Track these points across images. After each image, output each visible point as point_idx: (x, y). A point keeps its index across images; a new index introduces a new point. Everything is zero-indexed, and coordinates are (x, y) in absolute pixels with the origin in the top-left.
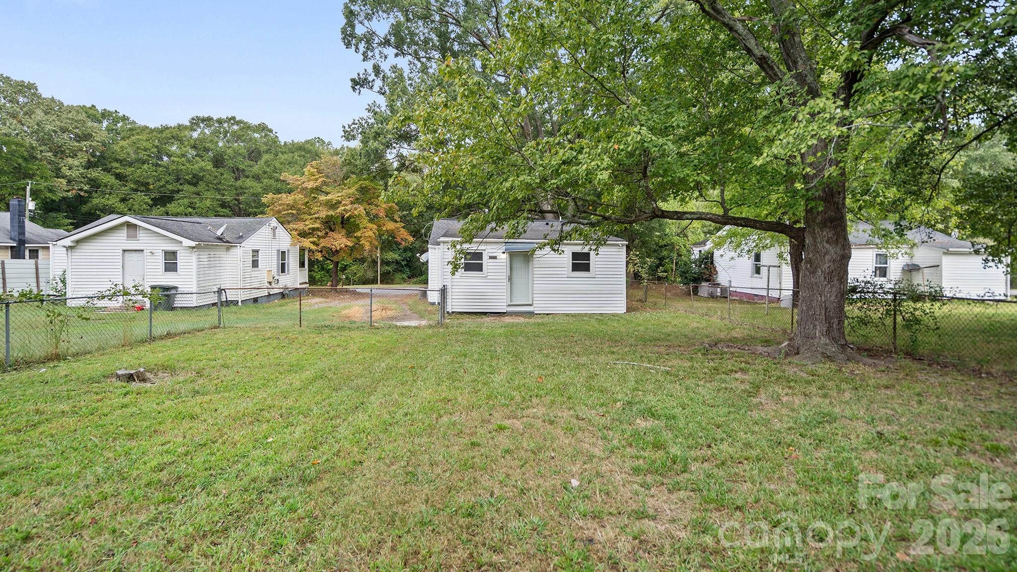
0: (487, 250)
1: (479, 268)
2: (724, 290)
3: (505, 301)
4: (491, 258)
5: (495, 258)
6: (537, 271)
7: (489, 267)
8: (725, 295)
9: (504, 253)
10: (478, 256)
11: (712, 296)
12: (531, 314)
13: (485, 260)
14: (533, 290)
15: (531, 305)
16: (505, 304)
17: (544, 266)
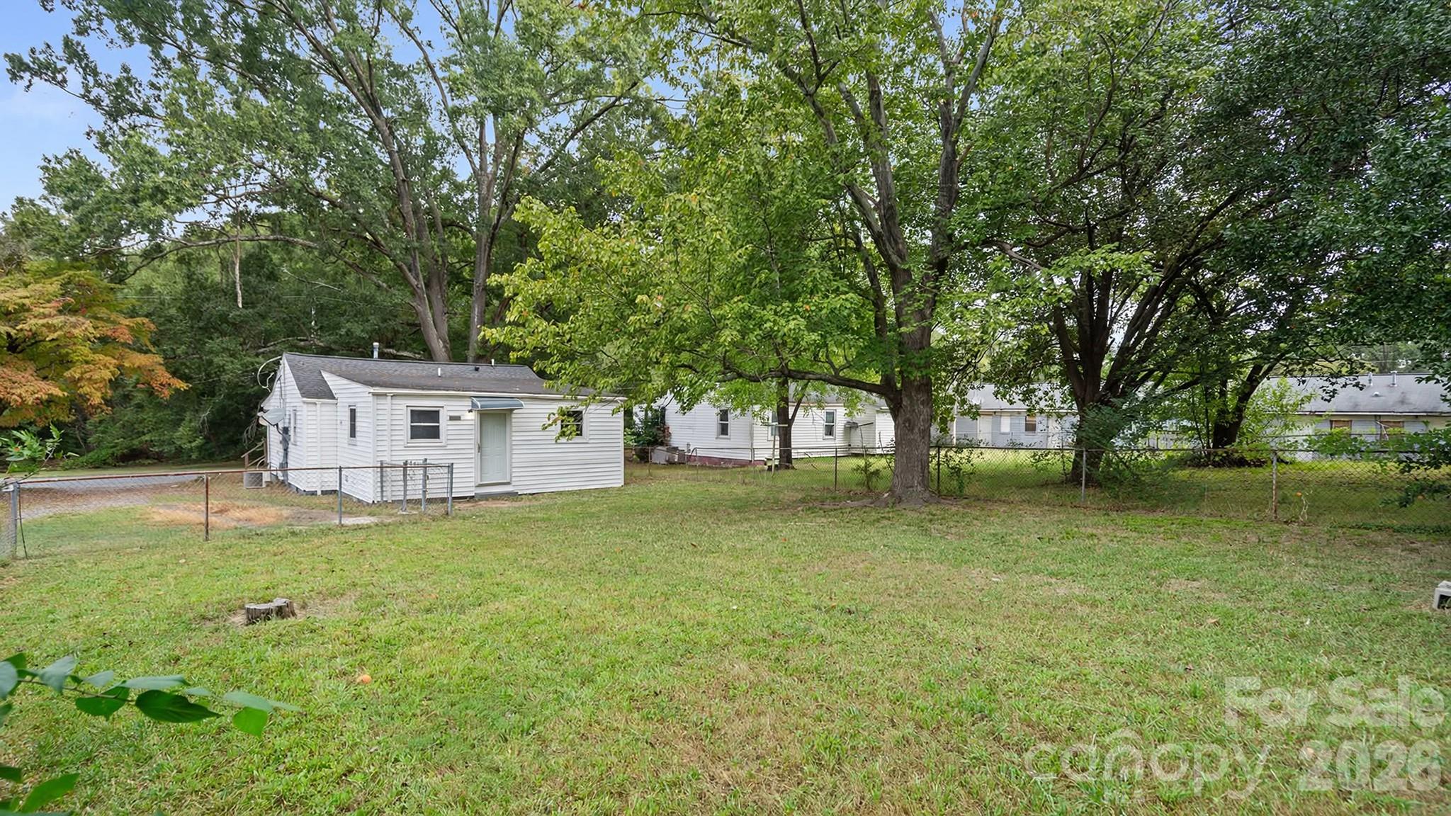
0: (448, 408)
1: (434, 433)
2: (682, 454)
3: (473, 479)
4: (452, 418)
5: (458, 418)
6: (516, 437)
7: (450, 432)
8: (683, 460)
9: (470, 411)
10: (434, 415)
11: (670, 463)
12: (513, 496)
13: (444, 423)
14: (511, 463)
15: (508, 483)
16: (473, 484)
17: (524, 429)
